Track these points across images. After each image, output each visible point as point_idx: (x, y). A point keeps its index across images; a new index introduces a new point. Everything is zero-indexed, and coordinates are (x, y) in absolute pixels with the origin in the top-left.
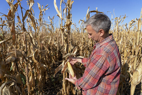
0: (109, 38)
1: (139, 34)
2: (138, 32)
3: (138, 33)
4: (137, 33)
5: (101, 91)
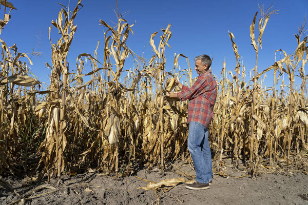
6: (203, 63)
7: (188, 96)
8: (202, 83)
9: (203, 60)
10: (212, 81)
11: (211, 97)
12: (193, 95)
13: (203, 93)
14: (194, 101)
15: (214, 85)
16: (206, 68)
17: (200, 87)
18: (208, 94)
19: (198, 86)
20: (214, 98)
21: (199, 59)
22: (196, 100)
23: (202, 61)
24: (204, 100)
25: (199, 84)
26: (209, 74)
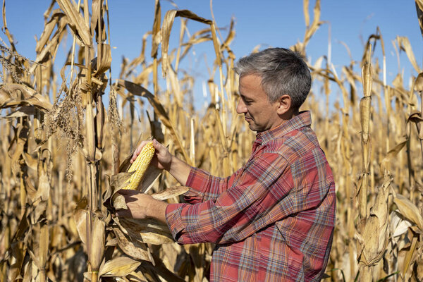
0: (300, 119)
1: (367, 107)
2: (364, 101)
3: (366, 104)
4: (364, 105)
5: (278, 272)
6: (271, 88)
7: (209, 228)
8: (269, 180)
9: (271, 76)
10: (312, 169)
11: (311, 238)
12: (228, 226)
13: (272, 224)
14: (237, 256)
15: (323, 184)
16: (283, 109)
17: (262, 198)
18: (298, 228)
19: (251, 194)
20: (321, 243)
21: (254, 71)
22: (246, 250)
23: (266, 81)
24: (277, 254)
25: (258, 185)
26: (298, 139)
